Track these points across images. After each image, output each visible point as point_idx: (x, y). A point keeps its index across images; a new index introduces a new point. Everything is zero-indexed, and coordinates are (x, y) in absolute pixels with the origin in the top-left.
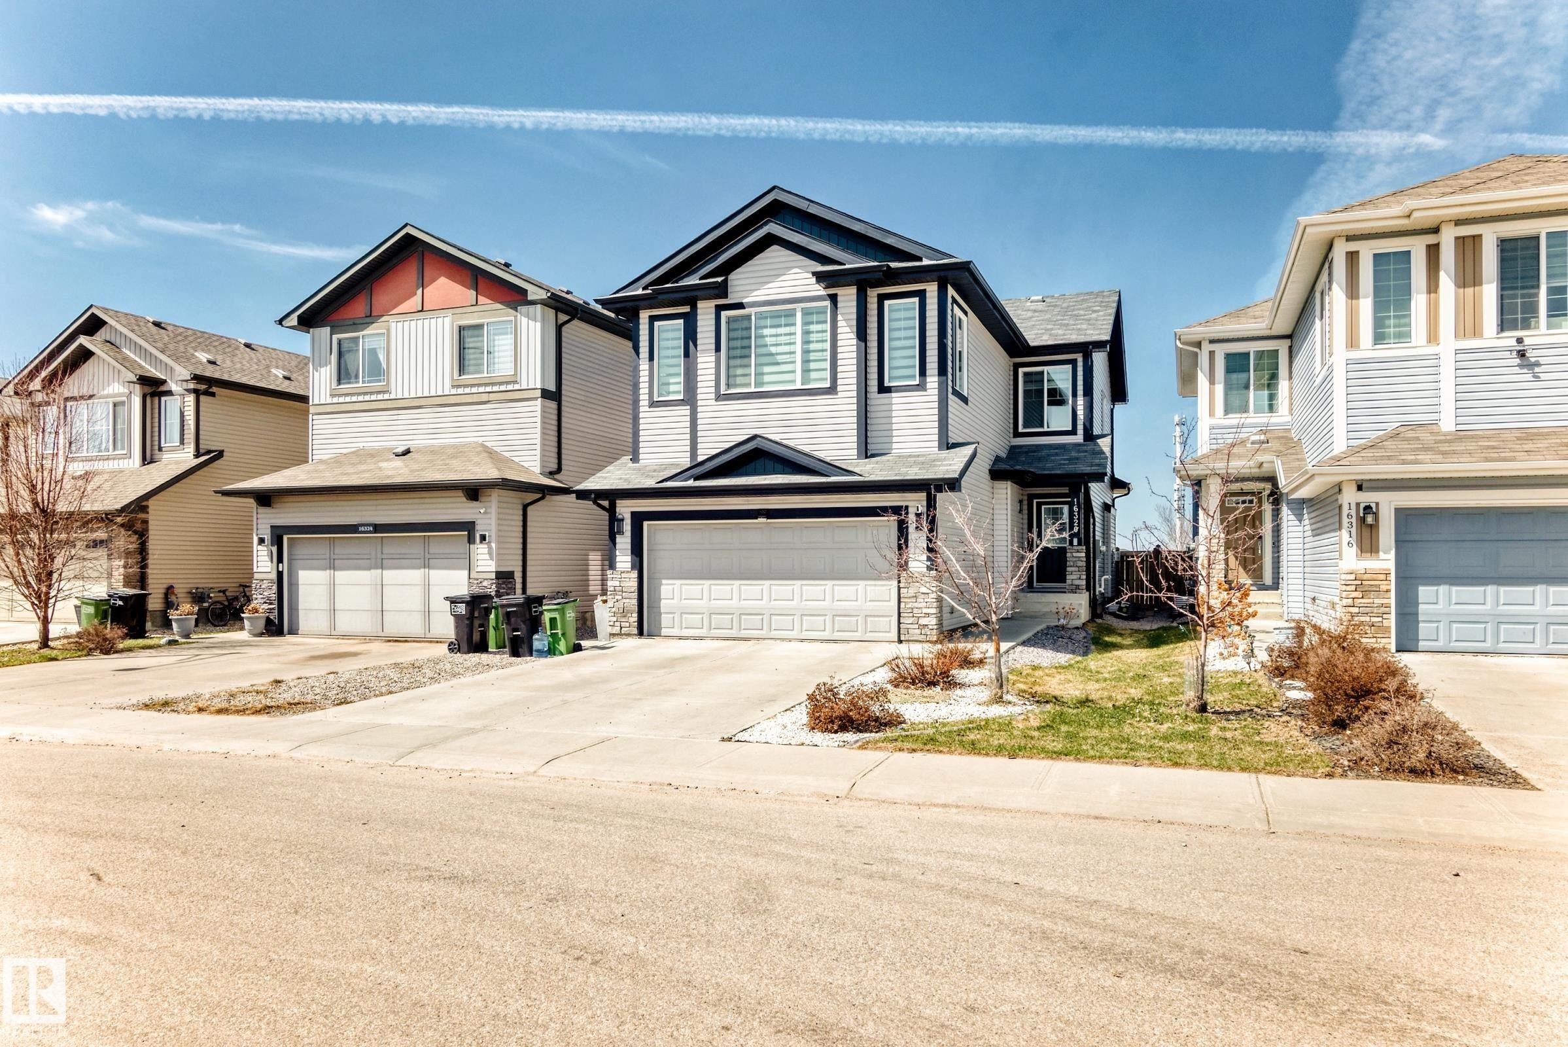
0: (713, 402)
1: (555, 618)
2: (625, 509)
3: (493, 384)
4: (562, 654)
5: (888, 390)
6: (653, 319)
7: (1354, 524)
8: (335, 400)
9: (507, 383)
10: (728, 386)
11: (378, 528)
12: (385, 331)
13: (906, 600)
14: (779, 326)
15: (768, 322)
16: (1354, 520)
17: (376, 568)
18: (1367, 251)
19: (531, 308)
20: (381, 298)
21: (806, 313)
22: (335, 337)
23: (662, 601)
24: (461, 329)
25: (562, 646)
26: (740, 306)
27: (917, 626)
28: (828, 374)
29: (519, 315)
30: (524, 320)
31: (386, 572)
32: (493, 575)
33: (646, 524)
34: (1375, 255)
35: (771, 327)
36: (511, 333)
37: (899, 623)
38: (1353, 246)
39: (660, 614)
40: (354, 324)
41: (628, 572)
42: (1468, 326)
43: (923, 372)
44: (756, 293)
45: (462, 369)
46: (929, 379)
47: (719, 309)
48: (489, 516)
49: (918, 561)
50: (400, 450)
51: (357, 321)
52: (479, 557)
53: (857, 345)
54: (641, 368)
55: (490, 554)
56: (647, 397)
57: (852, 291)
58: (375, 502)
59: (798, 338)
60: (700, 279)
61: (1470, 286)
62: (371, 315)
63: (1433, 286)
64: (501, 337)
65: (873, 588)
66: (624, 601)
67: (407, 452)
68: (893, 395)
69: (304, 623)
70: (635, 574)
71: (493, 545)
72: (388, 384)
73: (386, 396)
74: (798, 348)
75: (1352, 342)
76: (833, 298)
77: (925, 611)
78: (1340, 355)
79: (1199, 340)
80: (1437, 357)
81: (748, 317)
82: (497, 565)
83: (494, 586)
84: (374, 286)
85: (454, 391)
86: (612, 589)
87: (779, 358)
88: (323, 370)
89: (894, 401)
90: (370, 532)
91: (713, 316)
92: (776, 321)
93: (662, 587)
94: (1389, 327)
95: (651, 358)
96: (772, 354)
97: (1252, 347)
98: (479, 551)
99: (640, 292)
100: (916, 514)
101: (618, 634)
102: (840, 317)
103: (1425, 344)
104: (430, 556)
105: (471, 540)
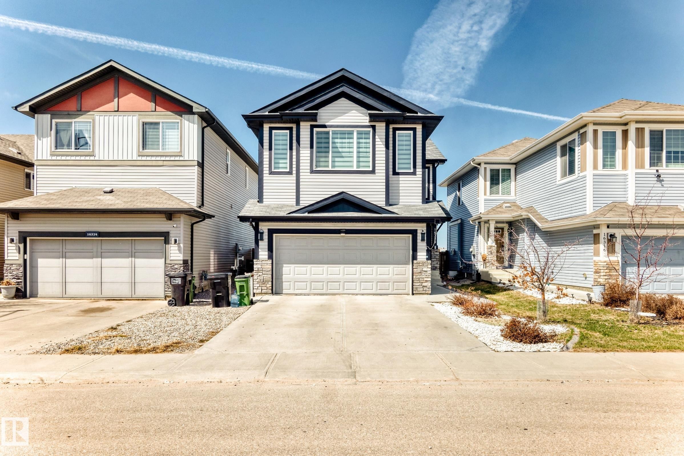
0: (309, 174)
1: (243, 286)
2: (264, 227)
3: (166, 156)
4: (246, 305)
5: (398, 174)
6: (271, 129)
7: (606, 242)
8: (54, 158)
9: (175, 156)
10: (317, 166)
11: (100, 234)
12: (91, 120)
13: (416, 274)
14: (345, 138)
15: (339, 136)
16: (606, 240)
17: (97, 257)
18: (601, 129)
19: (191, 116)
20: (88, 101)
21: (359, 133)
22: (54, 121)
23: (284, 276)
24: (144, 124)
25: (246, 301)
26: (324, 126)
27: (421, 287)
28: (371, 164)
29: (183, 120)
30: (186, 123)
31: (104, 260)
32: (182, 262)
33: (274, 235)
34: (603, 132)
35: (340, 138)
36: (178, 129)
37: (413, 285)
38: (596, 127)
39: (282, 282)
40: (69, 114)
41: (266, 260)
42: (640, 164)
43: (415, 167)
44: (332, 121)
45: (144, 147)
46: (417, 170)
47: (312, 127)
48: (178, 229)
49: (422, 255)
50: (108, 189)
51: (70, 113)
52: (172, 252)
53: (386, 151)
54: (264, 153)
55: (179, 250)
56: (268, 169)
57: (384, 124)
58: (98, 219)
59: (355, 145)
60: (305, 110)
61: (640, 148)
62: (81, 111)
63: (625, 146)
64: (170, 130)
65: (397, 268)
66: (264, 276)
67: (111, 192)
68: (400, 176)
69: (42, 289)
70: (270, 262)
71: (182, 245)
72: (93, 151)
73: (92, 158)
74: (355, 150)
75: (595, 167)
76: (374, 127)
77: (425, 279)
78: (589, 172)
79: (479, 162)
80: (625, 175)
81: (328, 133)
82: (184, 256)
83: (182, 268)
84: (83, 94)
85: (140, 158)
86: (257, 269)
87: (343, 154)
88: (45, 140)
89: (401, 179)
90: (95, 236)
91: (309, 130)
92: (343, 136)
93: (284, 268)
94: (608, 162)
95: (270, 149)
96: (340, 152)
97: (501, 167)
98: (172, 248)
99: (267, 113)
100: (422, 234)
101: (260, 293)
102: (377, 137)
103: (621, 169)
104: (136, 251)
105: (167, 241)
